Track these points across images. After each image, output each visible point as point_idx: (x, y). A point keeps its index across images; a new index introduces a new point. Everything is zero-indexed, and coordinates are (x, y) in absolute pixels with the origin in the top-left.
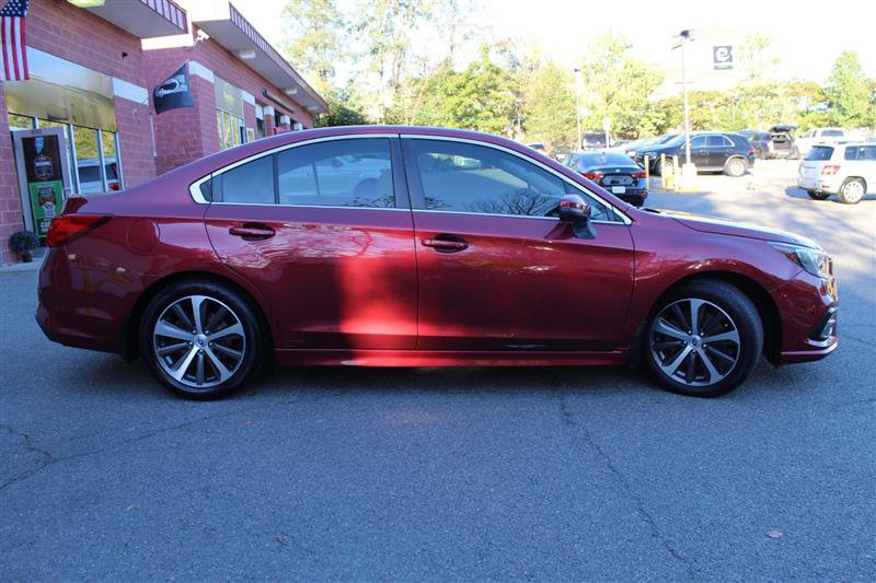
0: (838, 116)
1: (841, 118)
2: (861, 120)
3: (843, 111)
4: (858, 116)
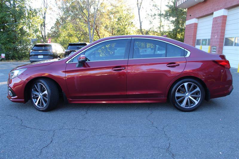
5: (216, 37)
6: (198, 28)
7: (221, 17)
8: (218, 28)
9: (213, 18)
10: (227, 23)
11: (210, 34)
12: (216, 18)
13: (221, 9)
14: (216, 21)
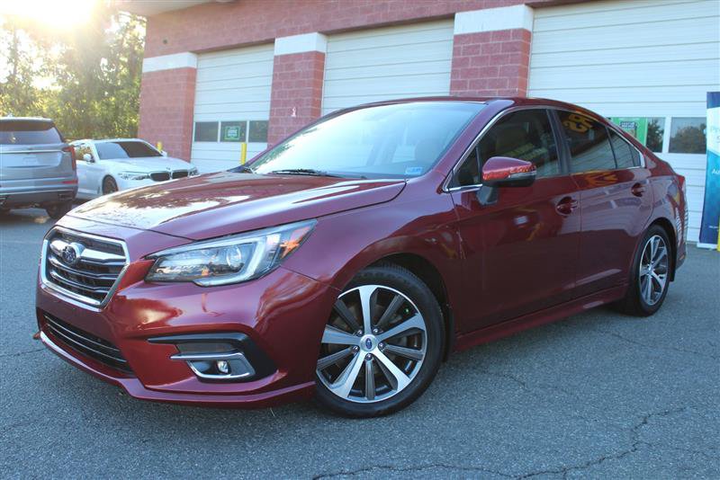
5: (294, 115)
6: (198, 85)
7: (308, 55)
8: (297, 89)
9: (276, 57)
10: (328, 74)
11: (267, 106)
12: (285, 57)
13: (305, 31)
14: (290, 67)
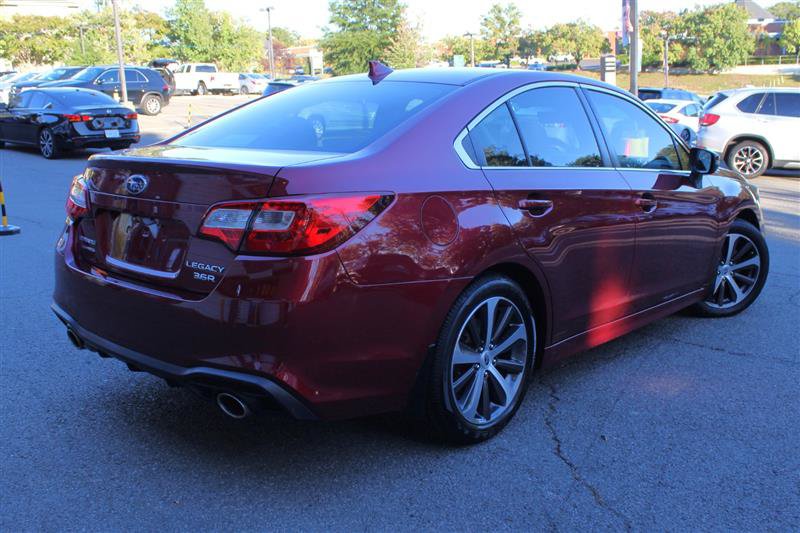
0: (186, 50)
1: (190, 52)
2: (208, 56)
3: (192, 46)
4: (205, 52)
